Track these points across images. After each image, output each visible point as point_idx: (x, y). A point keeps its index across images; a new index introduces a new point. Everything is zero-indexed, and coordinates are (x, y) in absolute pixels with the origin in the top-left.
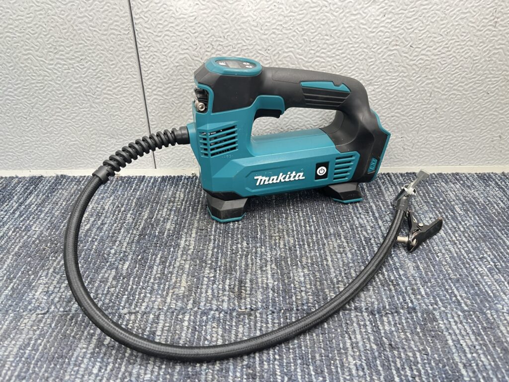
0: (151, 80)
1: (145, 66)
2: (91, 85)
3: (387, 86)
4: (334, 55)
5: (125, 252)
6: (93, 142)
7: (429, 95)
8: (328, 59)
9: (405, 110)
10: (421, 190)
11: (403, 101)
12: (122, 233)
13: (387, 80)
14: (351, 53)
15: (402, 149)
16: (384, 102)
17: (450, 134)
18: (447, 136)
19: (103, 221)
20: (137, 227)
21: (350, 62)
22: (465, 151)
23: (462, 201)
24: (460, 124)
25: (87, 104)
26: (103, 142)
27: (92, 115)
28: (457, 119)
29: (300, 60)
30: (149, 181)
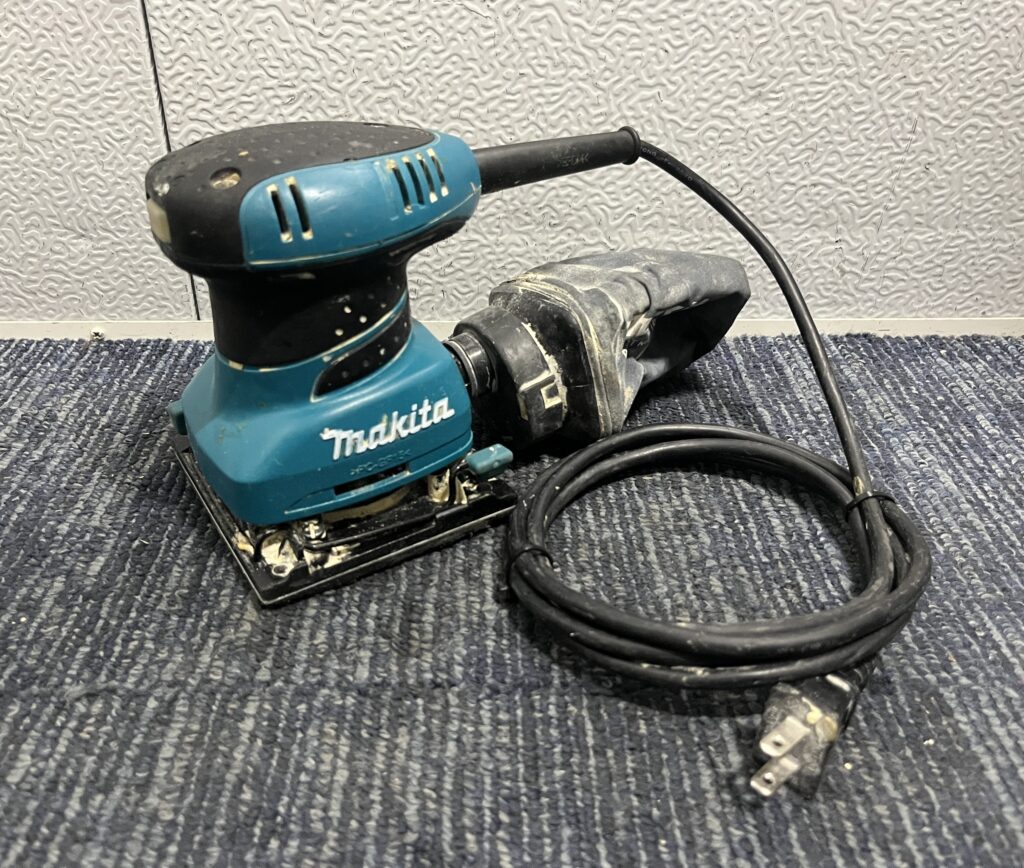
0: (180, 79)
1: (163, 38)
2: (20, 90)
3: (802, 103)
4: (664, 17)
5: (97, 529)
6: (32, 247)
7: (909, 127)
8: (648, 27)
9: (848, 167)
10: (886, 376)
11: (842, 144)
12: (95, 481)
13: (801, 85)
14: (709, 11)
15: (838, 272)
16: (794, 145)
17: (962, 232)
18: (954, 238)
19: (47, 449)
20: (138, 464)
21: (708, 35)
22: (997, 279)
23: (994, 403)
24: (988, 205)
25: (10, 143)
26: (57, 248)
27: (24, 175)
28: (980, 194)
29: (575, 30)
30: (181, 353)
